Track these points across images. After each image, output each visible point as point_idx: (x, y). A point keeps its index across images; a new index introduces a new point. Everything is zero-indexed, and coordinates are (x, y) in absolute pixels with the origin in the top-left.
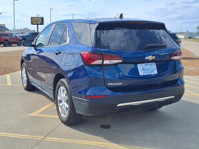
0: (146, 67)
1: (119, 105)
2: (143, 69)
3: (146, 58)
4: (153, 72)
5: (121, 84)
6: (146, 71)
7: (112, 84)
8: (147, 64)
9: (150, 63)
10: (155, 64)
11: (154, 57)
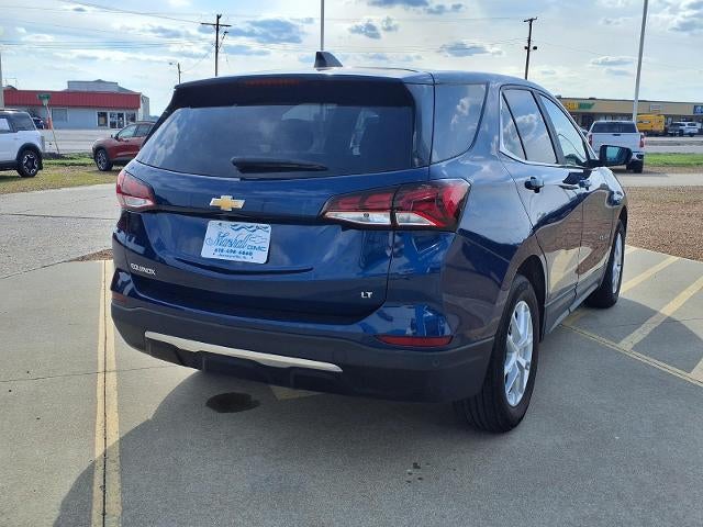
0: (233, 235)
2: (220, 239)
3: (213, 202)
4: (251, 253)
5: (153, 272)
7: (137, 267)
9: (250, 224)
10: (270, 229)
11: (240, 204)
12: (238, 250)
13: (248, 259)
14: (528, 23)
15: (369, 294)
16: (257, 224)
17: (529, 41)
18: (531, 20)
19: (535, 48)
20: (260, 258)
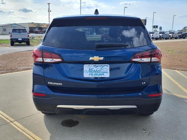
0: (95, 69)
1: (59, 106)
2: (90, 70)
3: (91, 58)
4: (103, 74)
5: (61, 84)
6: (93, 73)
7: (52, 83)
8: (97, 65)
9: (100, 65)
10: (109, 66)
11: (102, 58)
12: (98, 73)
13: (103, 76)
14: (48, 4)
15: (145, 83)
16: (103, 65)
17: (49, 9)
18: (49, 4)
19: (51, 11)
20: (107, 75)
